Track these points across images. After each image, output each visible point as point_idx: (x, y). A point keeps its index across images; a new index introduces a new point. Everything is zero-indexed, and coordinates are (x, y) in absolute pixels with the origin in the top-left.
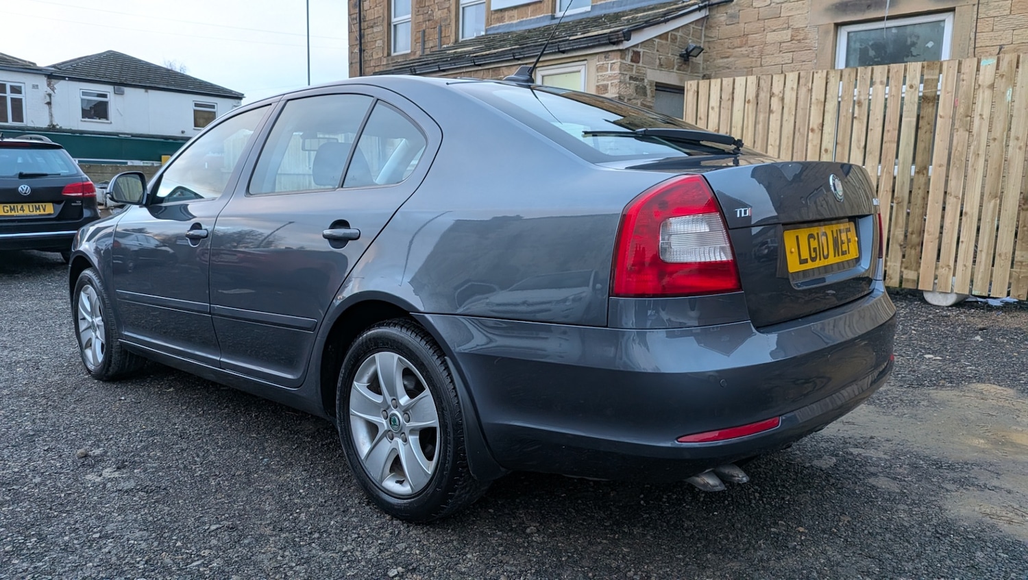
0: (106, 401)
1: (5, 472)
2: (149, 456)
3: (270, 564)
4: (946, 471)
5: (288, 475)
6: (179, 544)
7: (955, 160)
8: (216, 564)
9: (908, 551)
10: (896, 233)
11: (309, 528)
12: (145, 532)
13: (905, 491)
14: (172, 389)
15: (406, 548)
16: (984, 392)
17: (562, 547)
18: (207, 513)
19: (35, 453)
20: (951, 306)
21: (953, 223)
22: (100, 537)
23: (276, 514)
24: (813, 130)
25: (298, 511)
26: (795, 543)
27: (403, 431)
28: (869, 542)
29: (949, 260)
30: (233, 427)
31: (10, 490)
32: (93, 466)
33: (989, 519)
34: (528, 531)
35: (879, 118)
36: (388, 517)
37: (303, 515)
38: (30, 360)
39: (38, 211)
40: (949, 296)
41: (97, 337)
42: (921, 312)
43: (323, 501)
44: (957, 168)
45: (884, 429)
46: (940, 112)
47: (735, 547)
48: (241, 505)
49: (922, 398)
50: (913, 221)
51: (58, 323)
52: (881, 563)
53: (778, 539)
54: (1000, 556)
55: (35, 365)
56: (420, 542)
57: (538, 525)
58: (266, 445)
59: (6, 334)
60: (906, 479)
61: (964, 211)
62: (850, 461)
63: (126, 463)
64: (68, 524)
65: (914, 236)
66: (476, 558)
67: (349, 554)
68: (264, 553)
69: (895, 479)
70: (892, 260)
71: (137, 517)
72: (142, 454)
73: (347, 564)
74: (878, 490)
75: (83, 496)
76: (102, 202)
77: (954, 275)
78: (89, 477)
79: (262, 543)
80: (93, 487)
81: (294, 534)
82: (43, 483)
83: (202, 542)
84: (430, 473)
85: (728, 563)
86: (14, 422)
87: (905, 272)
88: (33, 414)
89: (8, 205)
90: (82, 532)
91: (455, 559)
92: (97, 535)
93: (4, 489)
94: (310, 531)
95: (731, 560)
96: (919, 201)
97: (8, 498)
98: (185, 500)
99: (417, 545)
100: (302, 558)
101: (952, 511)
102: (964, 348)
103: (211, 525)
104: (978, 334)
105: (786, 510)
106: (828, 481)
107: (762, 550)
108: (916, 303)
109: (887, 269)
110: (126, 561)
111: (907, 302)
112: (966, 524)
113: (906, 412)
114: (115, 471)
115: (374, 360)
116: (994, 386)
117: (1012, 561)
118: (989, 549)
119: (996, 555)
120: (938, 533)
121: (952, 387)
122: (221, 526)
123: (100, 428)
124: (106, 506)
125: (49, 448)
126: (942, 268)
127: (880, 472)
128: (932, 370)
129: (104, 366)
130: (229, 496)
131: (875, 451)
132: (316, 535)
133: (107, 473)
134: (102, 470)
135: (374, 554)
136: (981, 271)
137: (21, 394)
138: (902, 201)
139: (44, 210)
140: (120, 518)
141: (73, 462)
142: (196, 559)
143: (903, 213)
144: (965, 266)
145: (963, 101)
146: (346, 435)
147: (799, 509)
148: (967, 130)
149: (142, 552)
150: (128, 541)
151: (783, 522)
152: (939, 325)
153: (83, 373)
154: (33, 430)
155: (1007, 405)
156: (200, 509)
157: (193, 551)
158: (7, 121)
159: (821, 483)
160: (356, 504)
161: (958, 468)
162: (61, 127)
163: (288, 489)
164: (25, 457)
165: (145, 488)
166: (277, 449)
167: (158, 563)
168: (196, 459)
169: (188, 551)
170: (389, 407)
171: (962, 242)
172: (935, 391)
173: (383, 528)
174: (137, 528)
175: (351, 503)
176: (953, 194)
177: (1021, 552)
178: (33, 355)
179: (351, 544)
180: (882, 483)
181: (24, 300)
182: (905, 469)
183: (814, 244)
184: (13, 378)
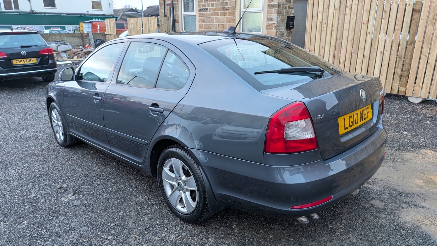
0: (66, 158)
1: (30, 196)
2: (85, 188)
3: (134, 243)
4: (404, 197)
5: (140, 198)
6: (99, 233)
7: (427, 39)
8: (113, 243)
9: (383, 238)
10: (398, 71)
11: (149, 225)
12: (86, 227)
13: (386, 207)
14: (92, 152)
15: (186, 235)
16: (426, 154)
17: (246, 235)
18: (109, 217)
19: (41, 186)
20: (419, 103)
21: (423, 67)
22: (69, 229)
23: (136, 218)
24: (364, 23)
25: (144, 216)
26: (338, 233)
27: (183, 189)
28: (368, 233)
29: (420, 84)
30: (117, 172)
31: (33, 206)
32: (64, 193)
33: (417, 223)
34: (233, 227)
35: (393, 19)
36: (179, 220)
37: (146, 218)
38: (34, 136)
39: (30, 62)
40: (419, 99)
41: (60, 130)
42: (405, 106)
43: (154, 211)
44: (427, 43)
45: (381, 174)
46: (422, 17)
47: (314, 235)
48: (122, 213)
49: (399, 157)
50: (406, 66)
51: (44, 115)
52: (371, 243)
53: (331, 231)
54: (419, 241)
55: (36, 139)
56: (191, 232)
57: (237, 224)
58: (131, 182)
59: (24, 122)
60: (387, 201)
61: (428, 62)
62: (365, 191)
63: (76, 192)
64: (56, 223)
65: (405, 72)
66: (212, 241)
67: (164, 238)
68: (132, 238)
69: (382, 201)
70: (395, 82)
71: (83, 219)
72: (82, 187)
73: (163, 244)
74: (375, 207)
75: (61, 208)
76: (56, 50)
77: (421, 90)
78: (63, 199)
79: (131, 232)
80: (64, 204)
81: (143, 228)
82: (45, 202)
83: (108, 232)
84: (194, 207)
85: (311, 243)
86: (31, 170)
87: (400, 88)
88: (38, 166)
89: (18, 60)
90: (62, 227)
91: (204, 241)
92: (68, 229)
93: (31, 205)
94: (149, 227)
95: (312, 241)
96: (409, 57)
97: (33, 210)
98: (100, 211)
99: (190, 234)
100: (146, 240)
101: (403, 219)
102: (421, 127)
103: (111, 224)
104: (428, 120)
105: (336, 216)
106: (355, 201)
107: (325, 236)
108: (404, 101)
109: (393, 86)
110: (80, 241)
111: (400, 100)
112: (408, 225)
113: (391, 166)
114: (72, 196)
115: (171, 160)
116: (431, 151)
117: (424, 244)
118: (415, 238)
119: (418, 240)
120: (396, 229)
121: (413, 151)
122: (115, 224)
123: (65, 173)
124: (71, 213)
125: (46, 184)
126: (417, 87)
127: (377, 197)
128: (406, 141)
129: (64, 142)
130: (117, 208)
131: (376, 186)
132: (151, 229)
133: (70, 196)
134: (68, 195)
135: (174, 239)
136: (434, 88)
137: (33, 155)
138: (401, 57)
139: (33, 61)
140: (76, 220)
141: (56, 191)
142: (106, 240)
143: (401, 62)
144: (427, 86)
145: (432, 12)
146: (161, 187)
147: (341, 216)
148: (433, 26)
149: (85, 237)
150: (80, 231)
151: (334, 223)
152: (412, 114)
153: (56, 143)
154: (39, 174)
155: (435, 161)
156: (106, 215)
157: (105, 237)
158: (12, 9)
159: (352, 202)
160: (166, 213)
161: (409, 196)
162: (35, 11)
163: (140, 205)
164: (37, 189)
165: (85, 204)
166: (135, 184)
167: (92, 242)
168: (103, 189)
169: (103, 237)
170: (178, 179)
171: (426, 76)
172: (405, 153)
173: (177, 225)
174: (83, 225)
175: (164, 212)
176: (424, 54)
177: (428, 239)
178: (35, 133)
179: (165, 234)
180: (377, 203)
181: (29, 102)
182: (387, 196)
183: (352, 120)
184: (29, 146)
